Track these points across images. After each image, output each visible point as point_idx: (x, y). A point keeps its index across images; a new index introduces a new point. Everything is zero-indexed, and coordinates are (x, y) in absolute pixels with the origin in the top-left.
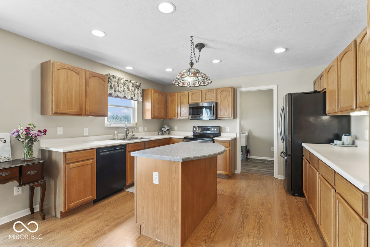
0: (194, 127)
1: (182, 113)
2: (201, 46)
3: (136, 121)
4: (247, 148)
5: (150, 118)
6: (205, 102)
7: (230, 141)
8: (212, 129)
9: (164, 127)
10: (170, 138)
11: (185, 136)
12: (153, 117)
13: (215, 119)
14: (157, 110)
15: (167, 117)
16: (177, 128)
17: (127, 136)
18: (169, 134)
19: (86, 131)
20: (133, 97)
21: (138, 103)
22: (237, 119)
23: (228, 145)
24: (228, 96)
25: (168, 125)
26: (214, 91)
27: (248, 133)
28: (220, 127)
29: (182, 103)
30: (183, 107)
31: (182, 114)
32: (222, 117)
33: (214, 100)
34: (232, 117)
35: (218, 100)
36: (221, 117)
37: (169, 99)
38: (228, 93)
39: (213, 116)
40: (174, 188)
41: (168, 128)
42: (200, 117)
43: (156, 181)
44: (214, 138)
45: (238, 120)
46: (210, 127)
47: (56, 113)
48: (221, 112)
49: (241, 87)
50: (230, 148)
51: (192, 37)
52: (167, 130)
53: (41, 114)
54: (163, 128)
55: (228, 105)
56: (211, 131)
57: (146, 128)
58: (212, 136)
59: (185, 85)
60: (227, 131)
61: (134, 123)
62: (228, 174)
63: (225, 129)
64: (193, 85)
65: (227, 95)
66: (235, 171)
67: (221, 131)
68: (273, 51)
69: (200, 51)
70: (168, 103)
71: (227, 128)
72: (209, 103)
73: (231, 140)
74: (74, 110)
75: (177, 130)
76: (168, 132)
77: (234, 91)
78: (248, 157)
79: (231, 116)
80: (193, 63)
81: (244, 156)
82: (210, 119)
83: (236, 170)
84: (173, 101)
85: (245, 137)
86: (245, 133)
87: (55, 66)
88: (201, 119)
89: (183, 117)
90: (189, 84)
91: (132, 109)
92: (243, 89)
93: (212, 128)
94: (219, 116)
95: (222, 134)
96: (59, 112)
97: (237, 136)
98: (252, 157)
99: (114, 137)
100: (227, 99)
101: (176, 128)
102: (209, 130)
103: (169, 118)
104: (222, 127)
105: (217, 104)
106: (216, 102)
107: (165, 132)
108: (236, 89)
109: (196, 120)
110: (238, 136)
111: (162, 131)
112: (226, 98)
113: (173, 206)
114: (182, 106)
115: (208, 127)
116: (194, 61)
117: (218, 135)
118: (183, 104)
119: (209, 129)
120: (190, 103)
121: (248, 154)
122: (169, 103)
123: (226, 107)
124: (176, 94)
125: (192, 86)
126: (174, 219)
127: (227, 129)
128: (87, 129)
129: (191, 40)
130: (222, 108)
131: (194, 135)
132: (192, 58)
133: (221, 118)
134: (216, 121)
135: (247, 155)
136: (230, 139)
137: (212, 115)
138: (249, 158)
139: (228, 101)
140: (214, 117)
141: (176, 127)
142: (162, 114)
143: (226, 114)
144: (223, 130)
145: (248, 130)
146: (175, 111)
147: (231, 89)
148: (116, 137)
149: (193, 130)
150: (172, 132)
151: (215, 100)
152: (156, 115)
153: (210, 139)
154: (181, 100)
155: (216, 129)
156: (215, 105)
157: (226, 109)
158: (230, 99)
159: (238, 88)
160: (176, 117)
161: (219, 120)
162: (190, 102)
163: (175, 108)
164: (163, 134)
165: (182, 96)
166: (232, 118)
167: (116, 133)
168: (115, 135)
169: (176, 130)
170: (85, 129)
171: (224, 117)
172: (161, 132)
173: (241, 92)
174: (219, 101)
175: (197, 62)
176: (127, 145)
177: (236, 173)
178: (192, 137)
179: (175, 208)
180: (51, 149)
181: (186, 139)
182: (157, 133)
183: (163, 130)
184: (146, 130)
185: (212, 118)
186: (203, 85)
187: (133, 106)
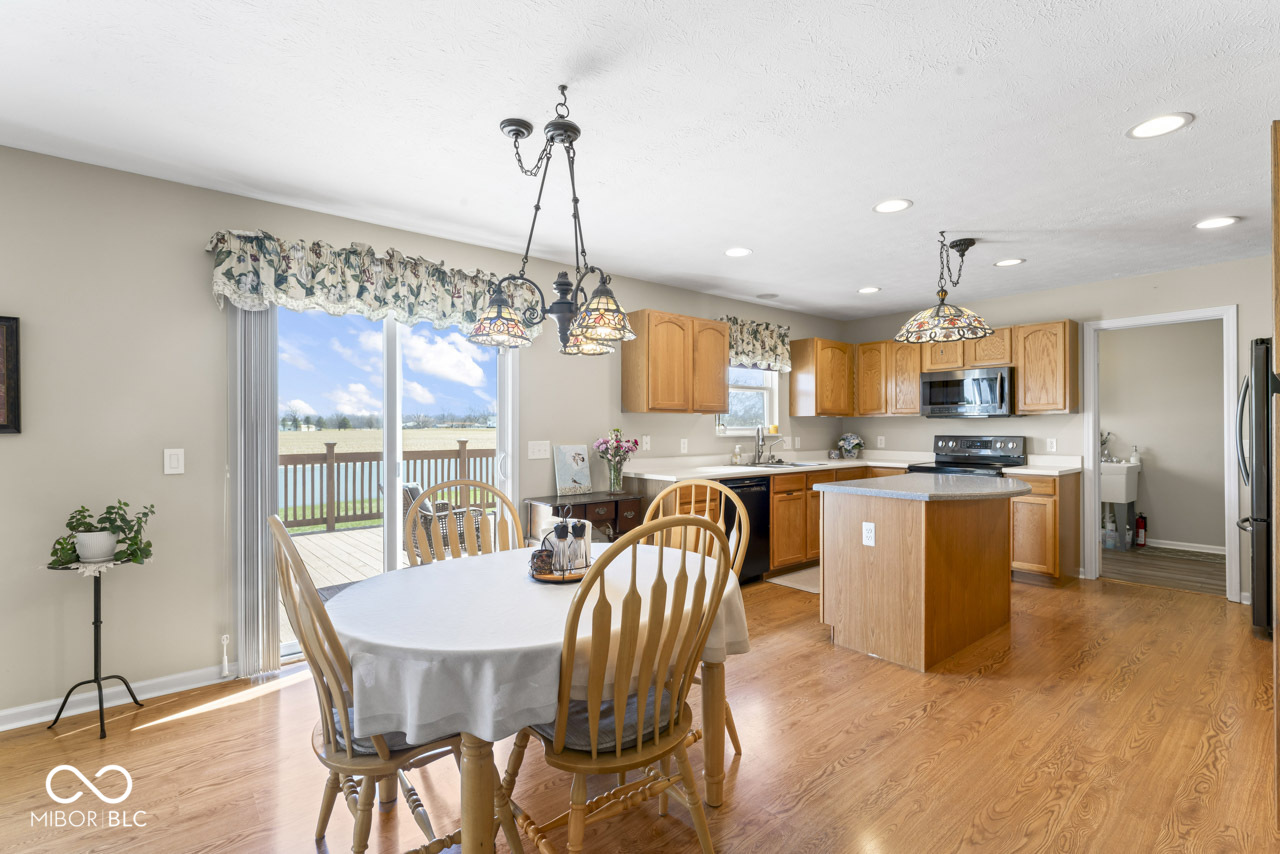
0: (938, 438)
1: (902, 398)
2: (963, 245)
3: (776, 423)
4: (1138, 510)
5: (813, 414)
6: (974, 368)
7: (1057, 479)
8: (998, 445)
9: (844, 437)
10: (867, 468)
11: (912, 463)
12: (821, 412)
13: (1009, 416)
14: (829, 393)
15: (854, 409)
16: (883, 441)
17: (759, 457)
18: (859, 457)
19: (684, 445)
20: (772, 365)
21: (781, 375)
22: (1086, 414)
23: (1050, 490)
24: (1053, 347)
25: (858, 434)
26: (1003, 335)
27: (1141, 461)
28: (1025, 439)
29: (900, 370)
30: (903, 383)
31: (901, 402)
32: (1032, 408)
33: (1005, 361)
34: (1065, 408)
35: (1017, 360)
36: (1026, 408)
37: (862, 361)
38: (1053, 338)
39: (1001, 407)
40: (910, 553)
41: (856, 441)
42: (960, 410)
43: (868, 540)
44: (1004, 470)
45: (1088, 418)
46: (991, 439)
47: (653, 410)
48: (1029, 396)
49: (1099, 318)
50: (1057, 498)
51: (942, 233)
52: (854, 447)
53: (622, 411)
54: (844, 440)
55: (1053, 373)
56: (996, 449)
57: (798, 439)
58: (998, 465)
59: (924, 340)
60: (1048, 449)
61: (771, 427)
62: (1051, 571)
63: (1042, 443)
64: (944, 337)
65: (1049, 345)
66: (1078, 573)
67: (1028, 450)
68: (1194, 227)
69: (962, 255)
70: (858, 370)
71: (1048, 440)
72: (988, 369)
73: (1060, 476)
74: (677, 402)
75: (883, 446)
76: (856, 451)
77: (1074, 331)
78: (1141, 540)
79: (1061, 406)
80: (946, 292)
81: (1122, 537)
82: (990, 416)
83: (1081, 569)
84: (873, 367)
85: (1125, 472)
86: (1128, 461)
87: (652, 318)
88: (960, 416)
89: (904, 411)
90: (933, 335)
91: (765, 392)
92: (1105, 324)
93: (996, 442)
94: (1021, 406)
95: (1031, 458)
96: (658, 407)
97: (1086, 466)
98: (1153, 542)
99: (735, 460)
100: (1048, 355)
101: (881, 441)
102: (986, 448)
103: (862, 412)
104: (1031, 439)
105: (1012, 372)
106: (1012, 365)
107: (849, 451)
108: (1080, 322)
109: (946, 417)
110: (1089, 465)
111: (840, 449)
112: (1045, 353)
113: (907, 587)
114: (902, 379)
115: (985, 439)
116: (948, 287)
117: (1022, 462)
118: (903, 373)
119: (986, 445)
120: (925, 371)
121: (1142, 532)
122: (861, 371)
123: (1044, 381)
124: (883, 346)
125: (941, 339)
126: (910, 614)
127: (1048, 444)
128: (686, 441)
129: (942, 239)
130: (1031, 384)
131: (936, 462)
132: (943, 281)
133: (1027, 413)
134: (1012, 420)
135: (1136, 535)
136: (1056, 473)
137: (997, 405)
138: (1144, 545)
139: (1050, 362)
140: (1005, 410)
141: (879, 438)
142: (843, 404)
143: (1044, 400)
144: (1036, 446)
145: (1141, 449)
146: (879, 393)
147: (1061, 326)
148: (738, 460)
149: (936, 448)
150: (867, 453)
151: (1007, 360)
152: (828, 405)
153: (992, 472)
154: (899, 363)
155: (1010, 445)
156: (1006, 375)
157: (1044, 386)
158: (1059, 355)
159: (1089, 319)
160: (883, 411)
161: (1024, 418)
162: (928, 367)
163: (880, 384)
164: (841, 457)
165: (900, 352)
166: (1067, 411)
167: (737, 450)
168: (735, 455)
169: (879, 446)
170: (682, 440)
171: (1036, 408)
172: (837, 452)
173: (1098, 331)
174: (1020, 364)
175: (955, 284)
176: (772, 479)
177: (1081, 577)
178: (934, 465)
179: (912, 592)
180: (647, 476)
181: (913, 469)
182: (825, 452)
183: (841, 447)
184: (798, 446)
185: (999, 412)
186: (971, 336)
187: (768, 384)
